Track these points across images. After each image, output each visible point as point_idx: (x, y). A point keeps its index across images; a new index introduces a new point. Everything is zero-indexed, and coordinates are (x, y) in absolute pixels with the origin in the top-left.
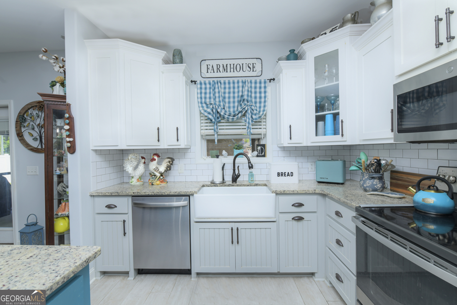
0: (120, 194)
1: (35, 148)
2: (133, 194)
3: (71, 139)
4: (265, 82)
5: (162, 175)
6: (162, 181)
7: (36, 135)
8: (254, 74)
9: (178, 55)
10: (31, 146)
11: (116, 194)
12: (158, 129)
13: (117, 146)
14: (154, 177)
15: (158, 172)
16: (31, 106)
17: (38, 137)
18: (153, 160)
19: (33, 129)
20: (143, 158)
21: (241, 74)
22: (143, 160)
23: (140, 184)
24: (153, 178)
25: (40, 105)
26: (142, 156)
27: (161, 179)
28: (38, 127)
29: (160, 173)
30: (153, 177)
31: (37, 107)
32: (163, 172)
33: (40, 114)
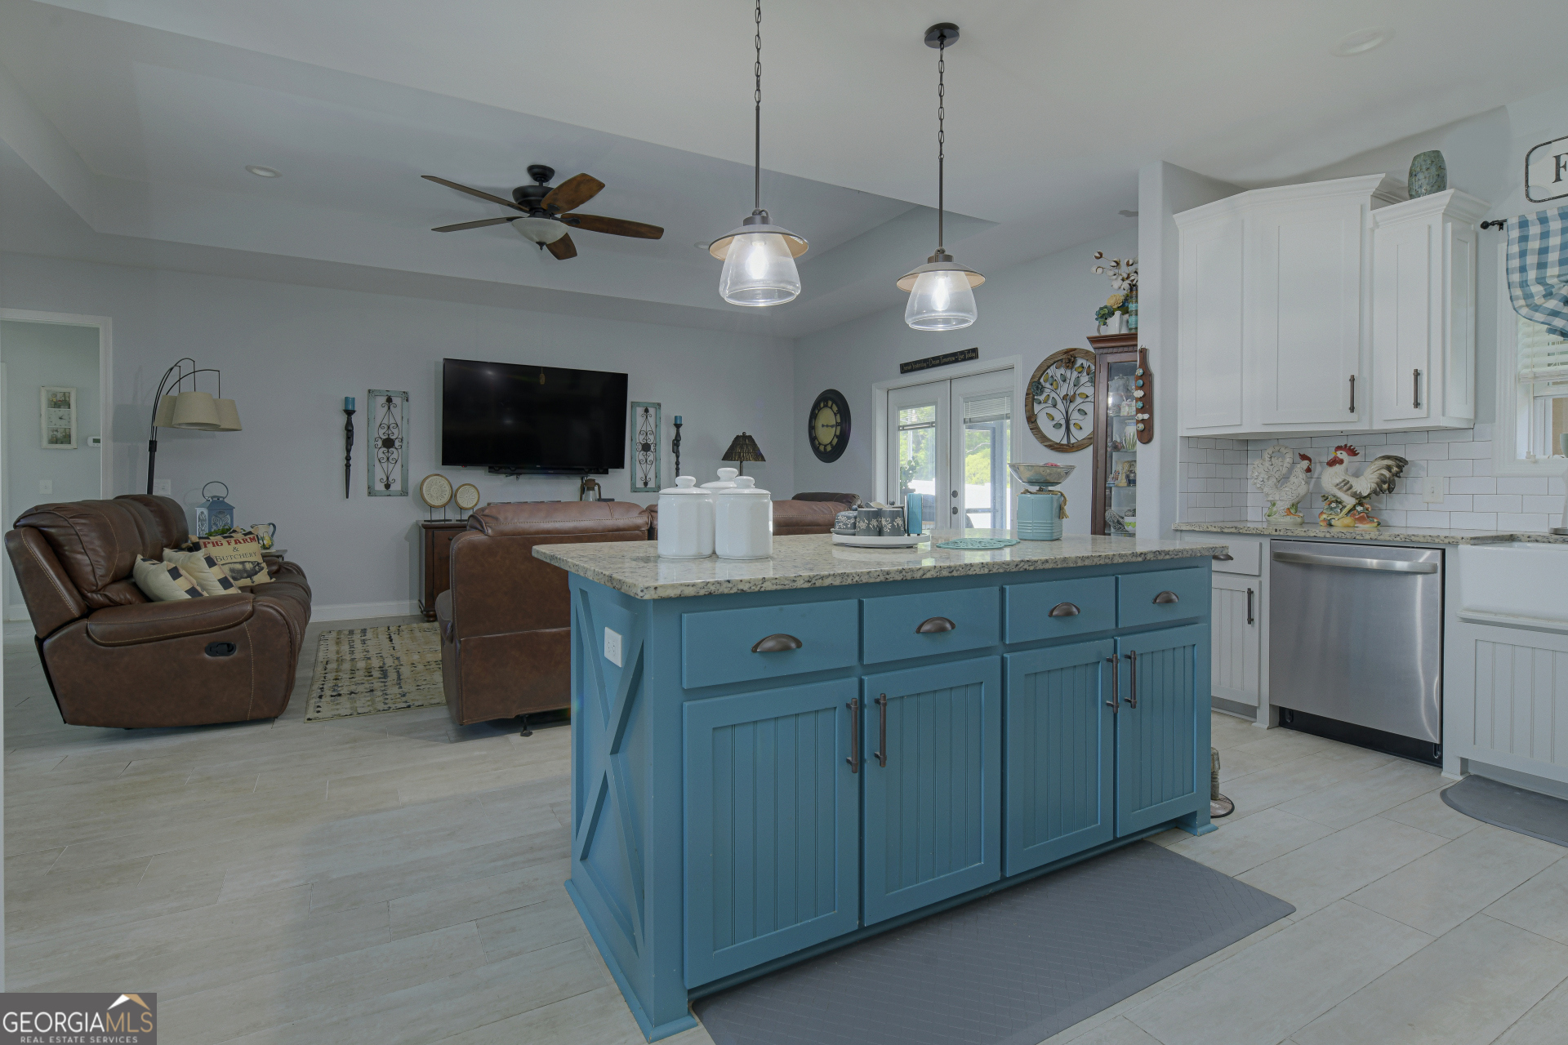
0: (1241, 531)
1: (1057, 444)
2: (1274, 533)
3: (1146, 416)
5: (1360, 504)
6: (1362, 517)
7: (1059, 417)
9: (1427, 169)
10: (1049, 440)
11: (1233, 530)
12: (1353, 380)
14: (1335, 508)
15: (1349, 492)
16: (1052, 362)
17: (1063, 422)
18: (1334, 462)
19: (1055, 406)
20: (1304, 457)
22: (1305, 464)
23: (1292, 520)
24: (1331, 509)
25: (1069, 357)
26: (1302, 453)
27: (1359, 513)
28: (1065, 402)
29: (1354, 495)
30: (1333, 505)
31: (1064, 361)
32: (1365, 494)
33: (1068, 373)
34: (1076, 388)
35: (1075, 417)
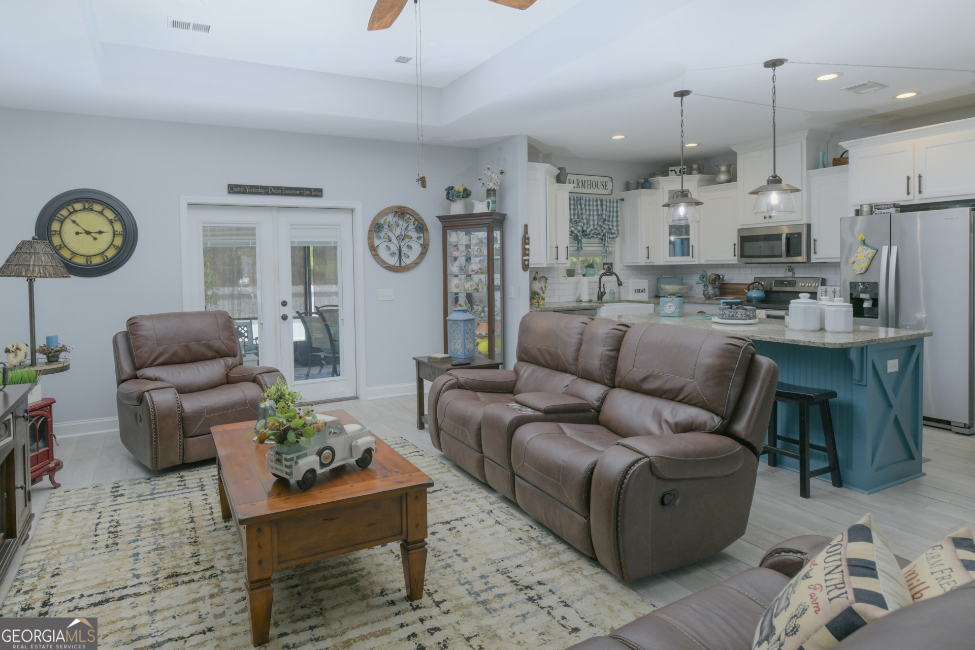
1: (392, 266)
3: (525, 258)
4: (617, 202)
7: (394, 248)
8: (607, 192)
10: (386, 263)
13: (542, 264)
16: (389, 212)
17: (397, 252)
19: (391, 241)
21: (596, 191)
25: (401, 211)
28: (398, 240)
31: (397, 213)
33: (401, 222)
34: (406, 231)
35: (405, 250)
